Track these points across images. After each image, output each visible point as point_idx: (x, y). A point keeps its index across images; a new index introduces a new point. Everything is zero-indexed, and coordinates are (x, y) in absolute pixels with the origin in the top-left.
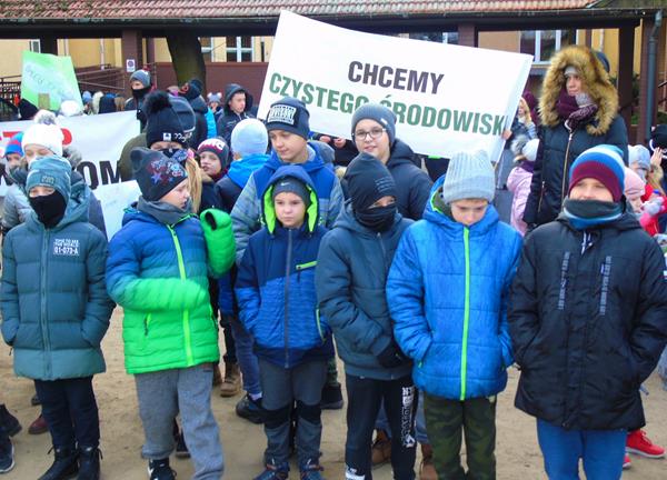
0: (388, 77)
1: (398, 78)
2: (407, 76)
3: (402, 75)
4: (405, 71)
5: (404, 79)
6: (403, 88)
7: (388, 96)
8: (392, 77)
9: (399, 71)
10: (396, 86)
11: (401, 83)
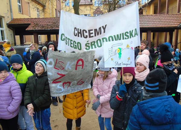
0: (86, 34)
1: (90, 34)
2: (93, 32)
3: (91, 32)
4: (92, 30)
5: (92, 33)
6: (93, 37)
7: (88, 41)
8: (87, 34)
9: (89, 31)
10: (90, 37)
11: (91, 35)
